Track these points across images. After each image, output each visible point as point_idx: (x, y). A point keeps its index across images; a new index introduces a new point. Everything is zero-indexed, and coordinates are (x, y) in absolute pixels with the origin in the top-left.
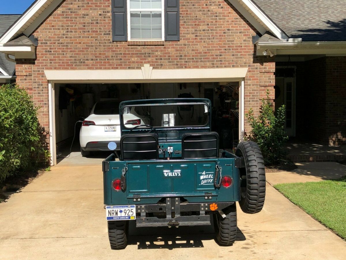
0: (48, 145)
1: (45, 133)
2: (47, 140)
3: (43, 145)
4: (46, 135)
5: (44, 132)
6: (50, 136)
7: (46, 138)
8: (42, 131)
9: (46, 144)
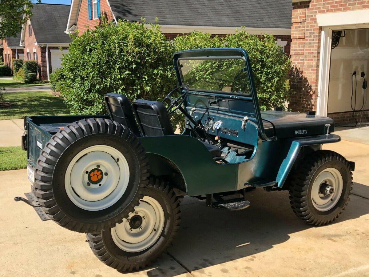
0: (313, 107)
1: (311, 93)
2: (313, 101)
3: (309, 107)
4: (312, 94)
5: (310, 91)
6: (317, 96)
7: (312, 98)
8: (309, 89)
9: (311, 105)
